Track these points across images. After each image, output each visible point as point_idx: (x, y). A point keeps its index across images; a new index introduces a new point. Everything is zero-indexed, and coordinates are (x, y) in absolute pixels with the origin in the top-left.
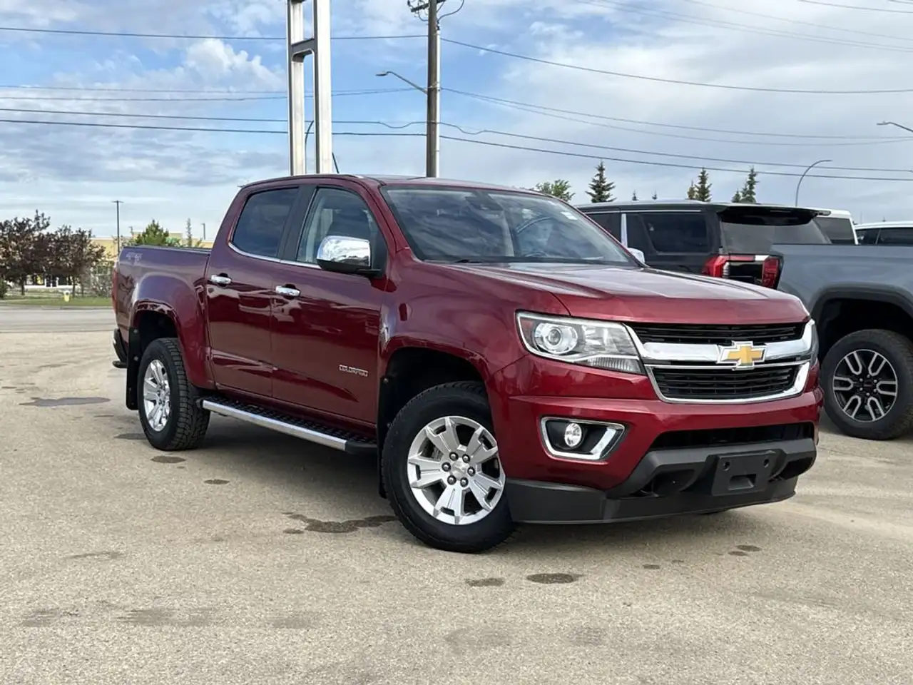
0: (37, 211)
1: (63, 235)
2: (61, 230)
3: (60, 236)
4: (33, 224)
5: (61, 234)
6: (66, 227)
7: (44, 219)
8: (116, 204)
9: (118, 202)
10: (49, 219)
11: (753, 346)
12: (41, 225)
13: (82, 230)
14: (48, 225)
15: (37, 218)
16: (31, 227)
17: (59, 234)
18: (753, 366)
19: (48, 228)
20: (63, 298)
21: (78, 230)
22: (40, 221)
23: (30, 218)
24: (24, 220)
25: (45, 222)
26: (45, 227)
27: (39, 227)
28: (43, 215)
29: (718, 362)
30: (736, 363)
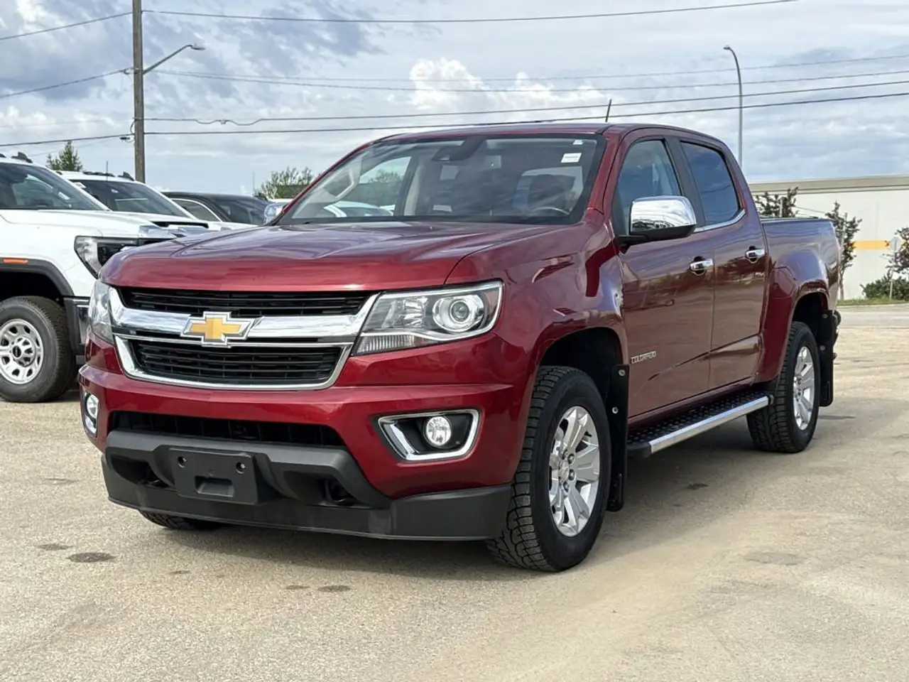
11: (229, 318)
18: (226, 343)
29: (182, 335)
30: (202, 337)
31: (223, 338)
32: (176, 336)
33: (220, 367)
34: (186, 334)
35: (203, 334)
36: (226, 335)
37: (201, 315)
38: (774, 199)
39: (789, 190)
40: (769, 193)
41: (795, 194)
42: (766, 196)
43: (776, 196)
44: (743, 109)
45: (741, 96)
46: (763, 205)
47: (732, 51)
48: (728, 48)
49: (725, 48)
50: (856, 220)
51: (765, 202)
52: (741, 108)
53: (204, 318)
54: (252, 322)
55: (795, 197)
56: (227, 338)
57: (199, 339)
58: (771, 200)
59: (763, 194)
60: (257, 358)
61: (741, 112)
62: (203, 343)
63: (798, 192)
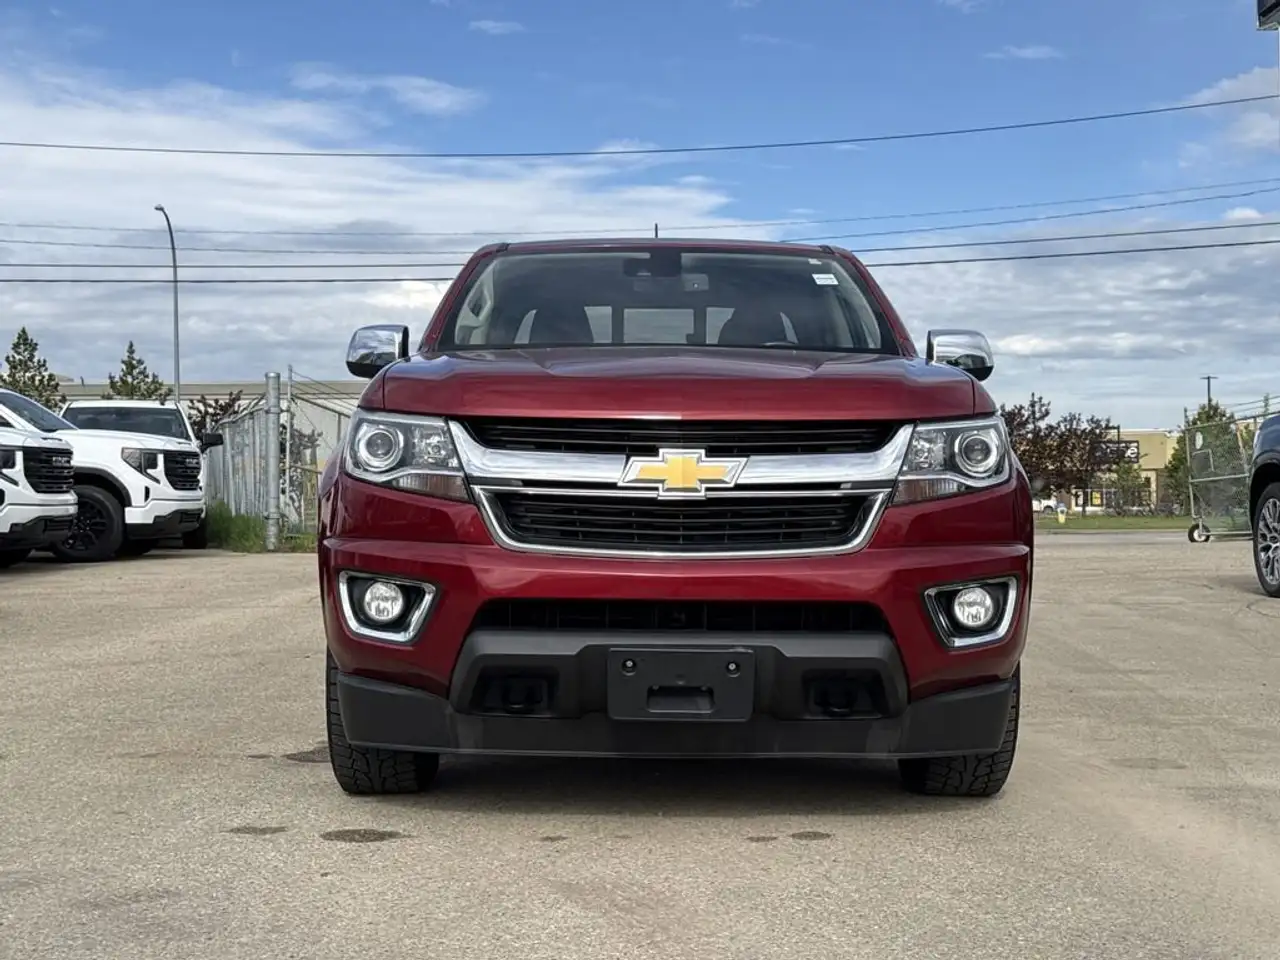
0: (1033, 395)
1: (1068, 427)
2: (1065, 420)
3: (1064, 430)
4: (1026, 414)
5: (1065, 426)
6: (1074, 416)
7: (1043, 405)
8: (1206, 381)
9: (1209, 378)
10: (1049, 404)
11: (704, 458)
12: (1038, 415)
13: (1095, 419)
14: (1047, 413)
15: (1033, 405)
16: (1024, 419)
17: (1062, 425)
18: (703, 493)
19: (1046, 419)
20: (1057, 519)
21: (1090, 418)
22: (1037, 408)
23: (1023, 405)
24: (1016, 407)
25: (1043, 409)
26: (1042, 418)
27: (1034, 418)
28: (1041, 399)
29: (620, 484)
30: (660, 486)
31: (697, 485)
32: (613, 486)
33: (676, 528)
34: (628, 482)
35: (662, 481)
36: (702, 481)
37: (657, 455)
38: (214, 405)
39: (231, 394)
40: (207, 397)
41: (239, 399)
42: (203, 400)
43: (216, 401)
44: (179, 284)
45: (175, 267)
46: (200, 412)
47: (165, 213)
48: (161, 209)
49: (157, 209)
50: (316, 433)
51: (202, 408)
52: (176, 281)
53: (660, 458)
54: (743, 464)
55: (240, 402)
56: (704, 486)
57: (656, 489)
58: (210, 406)
59: (199, 397)
60: (736, 514)
61: (176, 288)
62: (663, 495)
63: (242, 397)
